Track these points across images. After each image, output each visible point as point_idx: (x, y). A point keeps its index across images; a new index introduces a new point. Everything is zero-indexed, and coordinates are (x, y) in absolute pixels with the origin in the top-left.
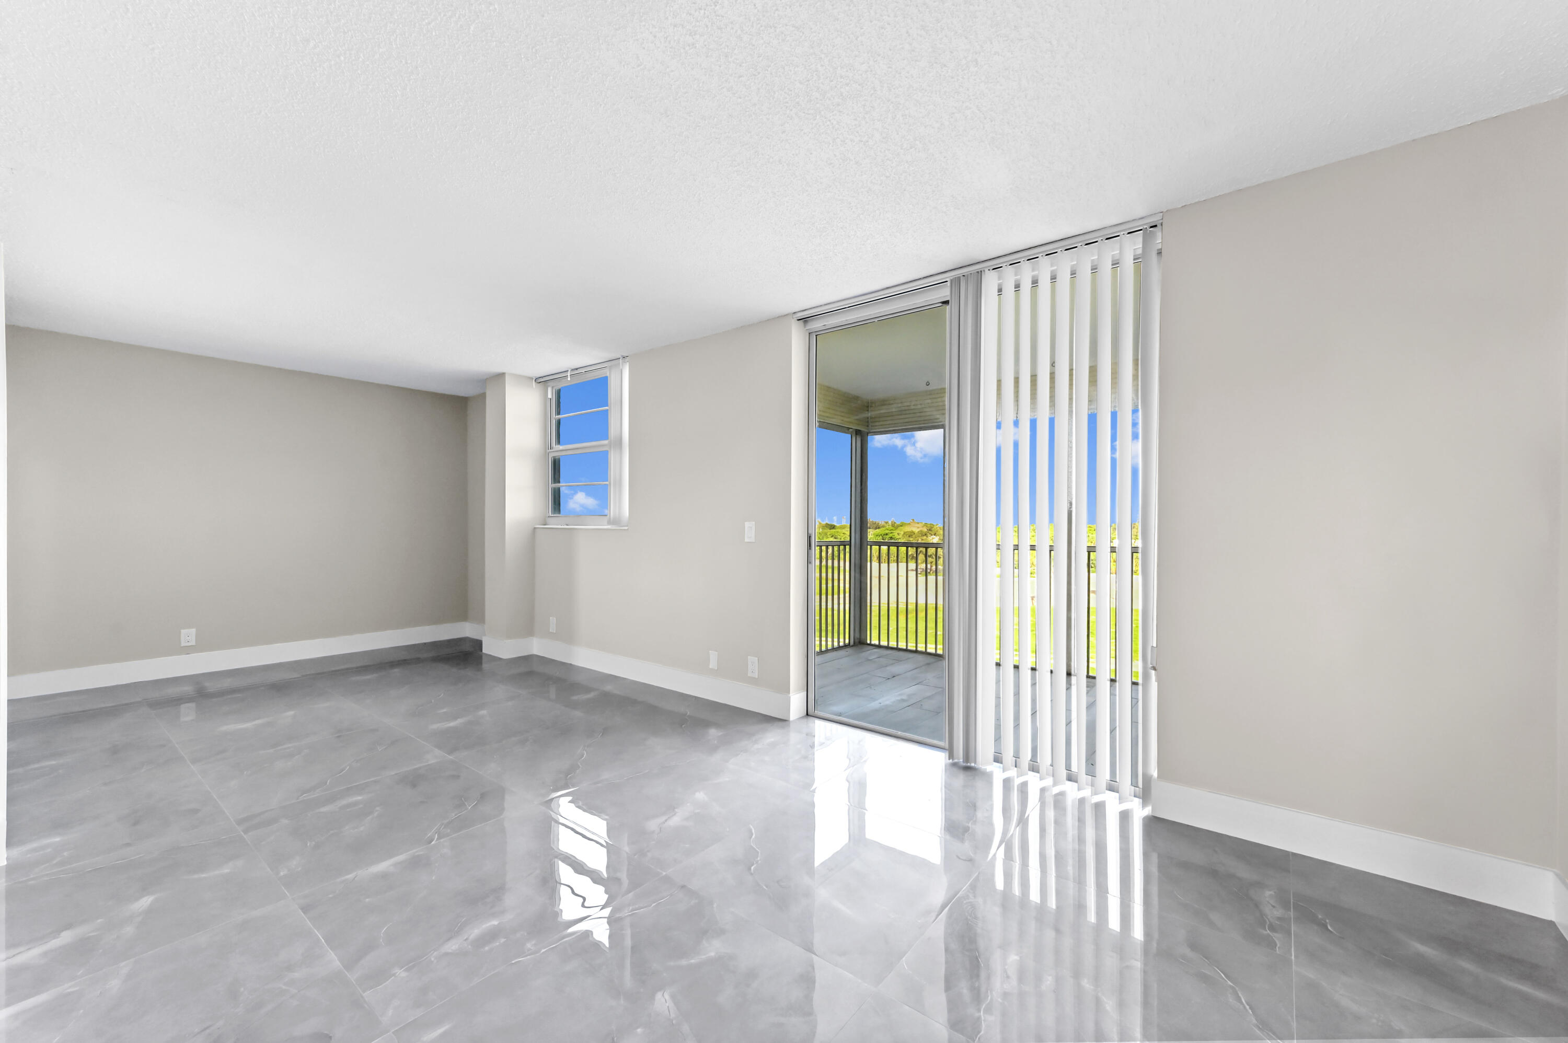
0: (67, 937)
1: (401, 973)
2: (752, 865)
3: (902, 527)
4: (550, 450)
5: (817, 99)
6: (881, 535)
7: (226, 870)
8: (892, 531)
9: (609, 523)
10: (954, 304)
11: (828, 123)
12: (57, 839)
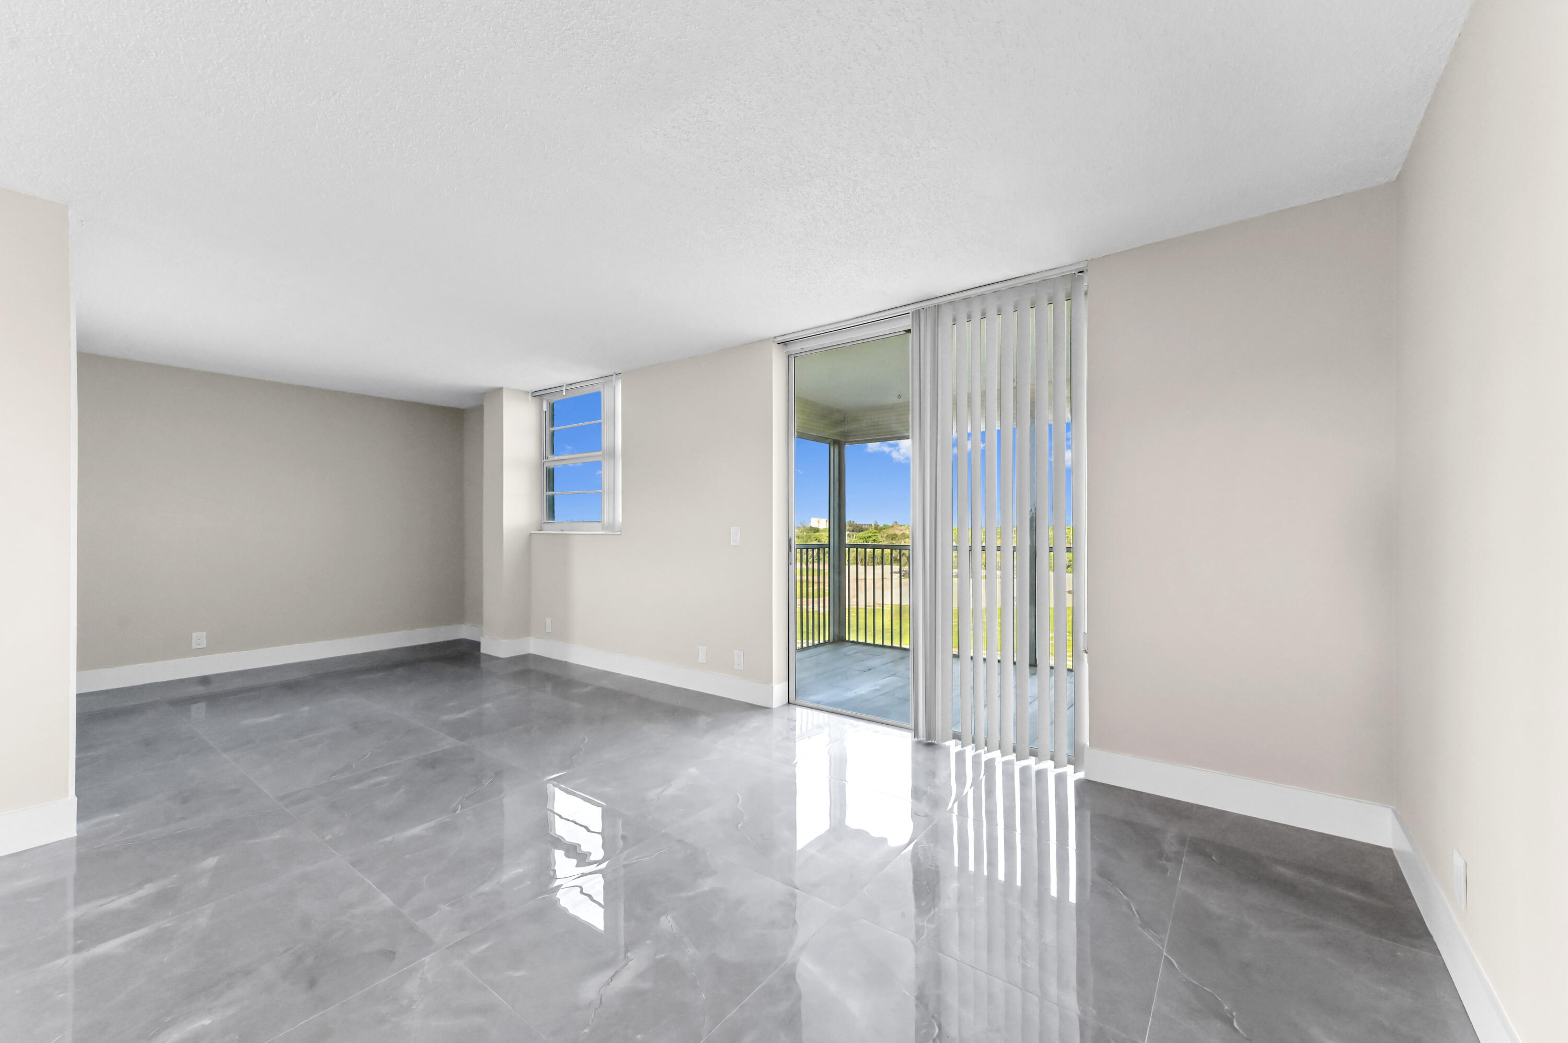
0: (149, 889)
1: (445, 908)
2: (740, 823)
3: (885, 530)
4: (545, 460)
5: (790, 177)
6: (864, 538)
7: (276, 836)
8: (875, 534)
9: (603, 529)
10: (915, 333)
11: (800, 193)
12: (117, 815)
